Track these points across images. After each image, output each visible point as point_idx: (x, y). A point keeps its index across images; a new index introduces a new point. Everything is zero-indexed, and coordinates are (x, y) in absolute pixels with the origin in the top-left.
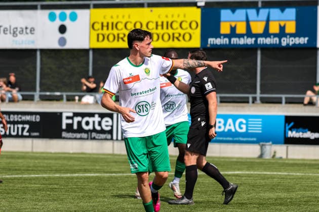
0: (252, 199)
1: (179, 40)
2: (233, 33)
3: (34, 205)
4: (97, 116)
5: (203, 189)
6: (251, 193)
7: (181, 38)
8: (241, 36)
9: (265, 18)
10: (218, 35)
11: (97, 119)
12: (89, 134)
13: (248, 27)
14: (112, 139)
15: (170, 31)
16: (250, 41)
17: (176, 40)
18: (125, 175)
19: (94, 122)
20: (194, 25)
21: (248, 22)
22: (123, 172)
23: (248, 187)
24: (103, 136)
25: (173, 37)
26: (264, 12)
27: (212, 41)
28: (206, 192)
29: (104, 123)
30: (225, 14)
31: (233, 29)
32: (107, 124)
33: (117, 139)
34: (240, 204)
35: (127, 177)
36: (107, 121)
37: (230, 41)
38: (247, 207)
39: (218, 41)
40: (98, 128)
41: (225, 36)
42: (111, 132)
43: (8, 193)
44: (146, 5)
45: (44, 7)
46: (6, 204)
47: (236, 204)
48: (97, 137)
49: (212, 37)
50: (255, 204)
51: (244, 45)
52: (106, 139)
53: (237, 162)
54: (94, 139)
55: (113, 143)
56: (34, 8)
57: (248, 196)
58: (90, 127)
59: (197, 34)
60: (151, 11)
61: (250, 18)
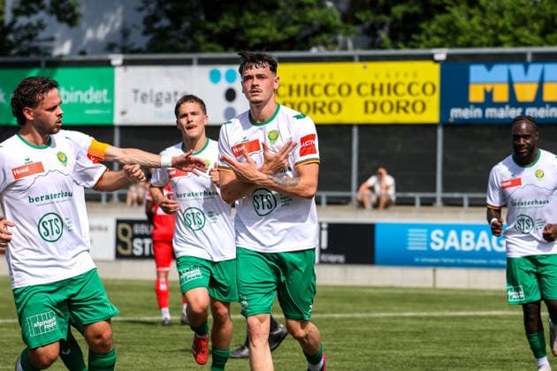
0: (518, 354)
1: (406, 111)
2: (489, 101)
3: (189, 362)
5: (444, 339)
6: (517, 345)
7: (409, 109)
8: (500, 105)
9: (537, 78)
10: (465, 103)
13: (512, 92)
15: (394, 98)
16: (514, 113)
17: (401, 111)
18: (325, 316)
20: (429, 89)
21: (511, 83)
22: (322, 312)
23: (512, 334)
25: (397, 107)
26: (535, 70)
27: (456, 113)
28: (447, 343)
30: (477, 71)
31: (489, 95)
34: (500, 360)
35: (327, 320)
37: (484, 113)
38: (511, 365)
39: (466, 114)
41: (477, 105)
43: (149, 344)
44: (357, 59)
45: (202, 62)
46: (147, 361)
47: (495, 361)
49: (457, 107)
50: (523, 361)
51: (505, 119)
53: (494, 297)
56: (188, 62)
57: (513, 349)
59: (434, 102)
60: (365, 67)
61: (515, 78)
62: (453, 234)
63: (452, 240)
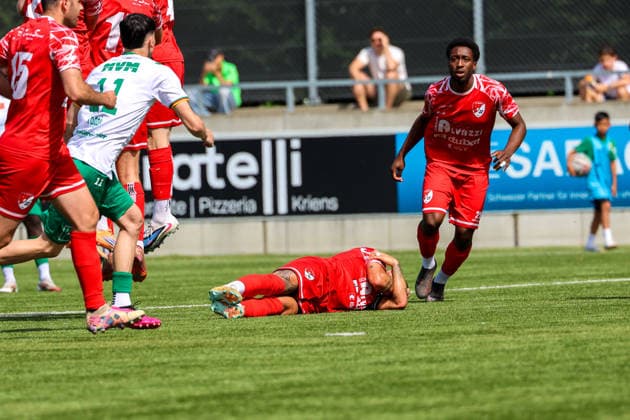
4: (211, 151)
11: (212, 158)
12: (192, 201)
14: (260, 212)
19: (203, 168)
24: (233, 206)
29: (233, 170)
32: (243, 170)
33: (276, 212)
36: (243, 164)
40: (216, 183)
42: (255, 193)
48: (215, 211)
52: (242, 214)
54: (207, 214)
55: (264, 222)
58: (194, 182)
62: (548, 147)
63: (548, 159)
